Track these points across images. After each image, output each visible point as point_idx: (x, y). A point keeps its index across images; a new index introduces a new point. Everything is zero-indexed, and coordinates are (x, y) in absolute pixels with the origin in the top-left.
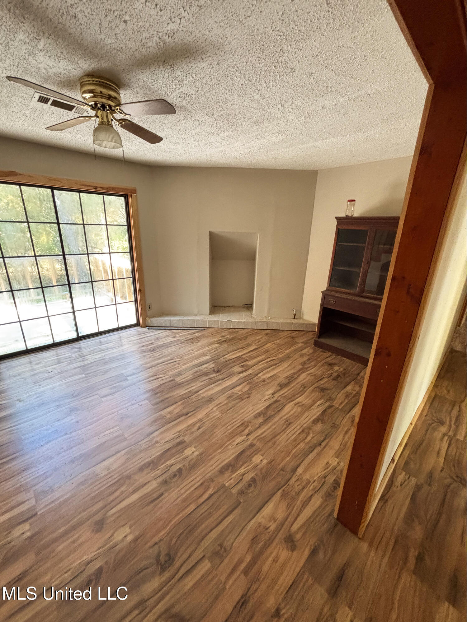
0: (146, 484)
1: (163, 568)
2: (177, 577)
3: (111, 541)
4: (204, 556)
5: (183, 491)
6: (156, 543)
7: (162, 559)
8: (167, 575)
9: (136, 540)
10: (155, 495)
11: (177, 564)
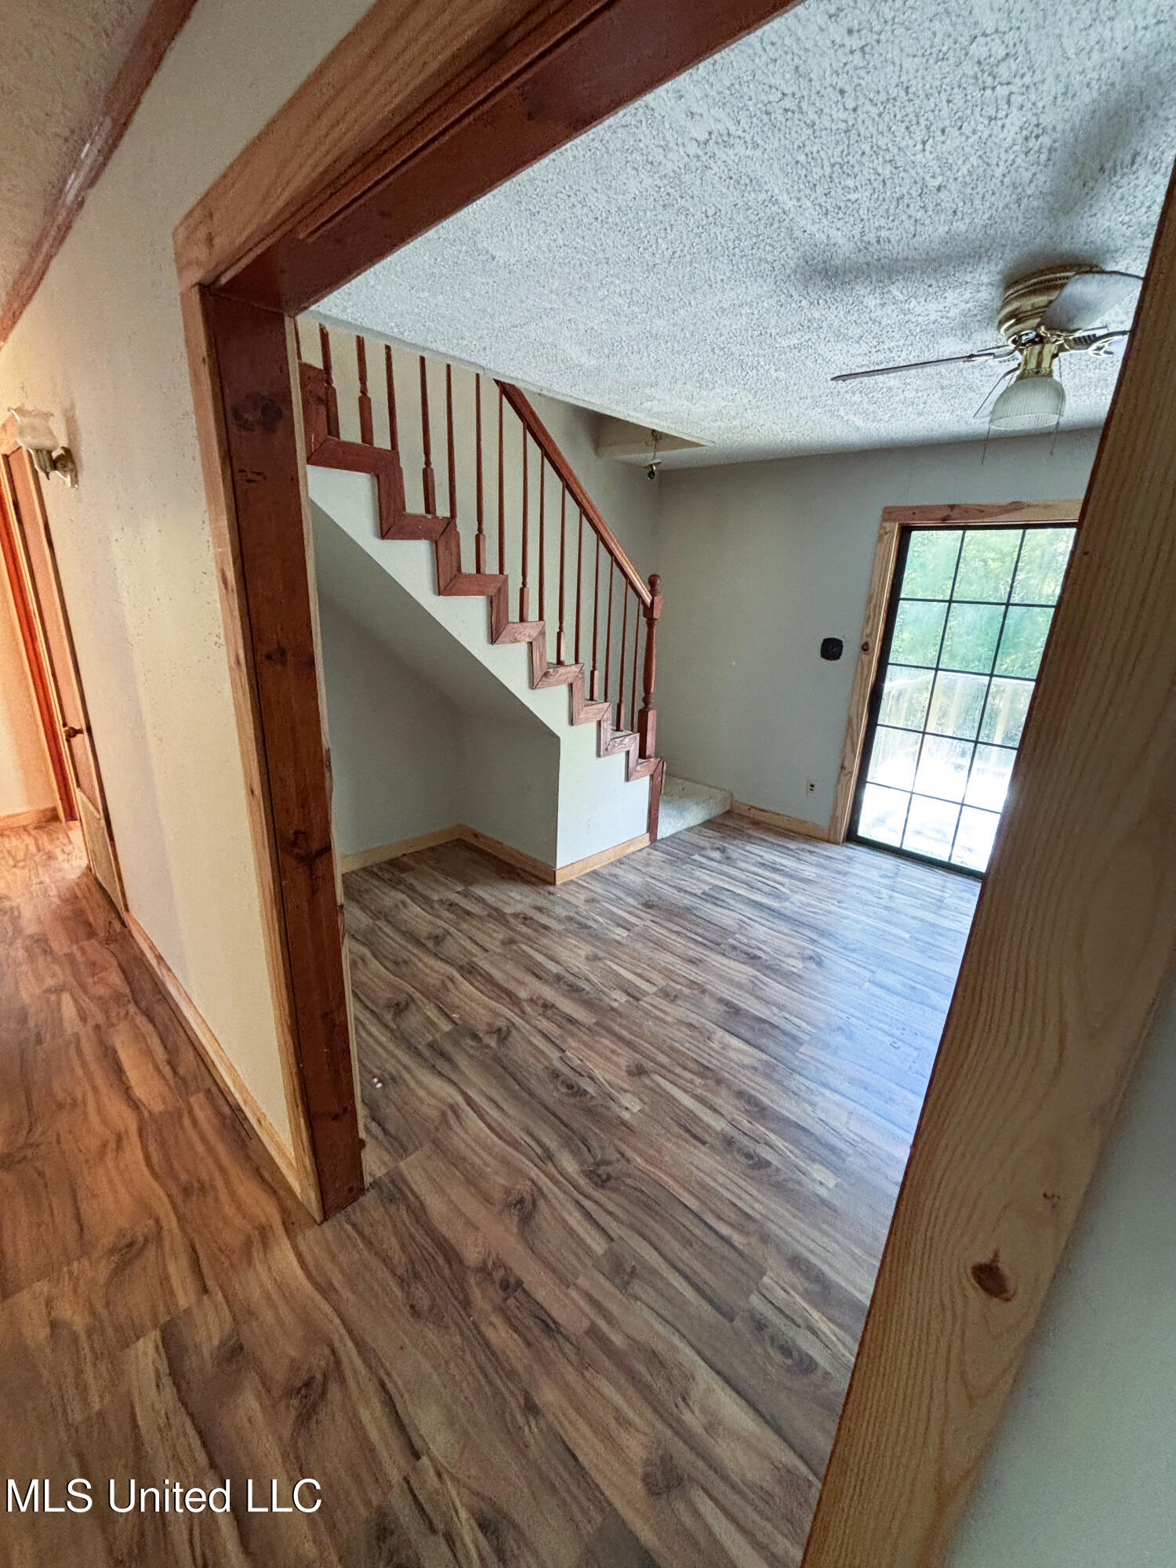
0: (715, 1110)
1: (590, 1175)
2: (580, 1198)
3: (619, 1092)
4: (612, 1240)
5: (721, 1179)
6: (623, 1155)
7: (602, 1170)
8: (582, 1182)
9: (624, 1123)
10: (698, 1131)
11: (597, 1194)
